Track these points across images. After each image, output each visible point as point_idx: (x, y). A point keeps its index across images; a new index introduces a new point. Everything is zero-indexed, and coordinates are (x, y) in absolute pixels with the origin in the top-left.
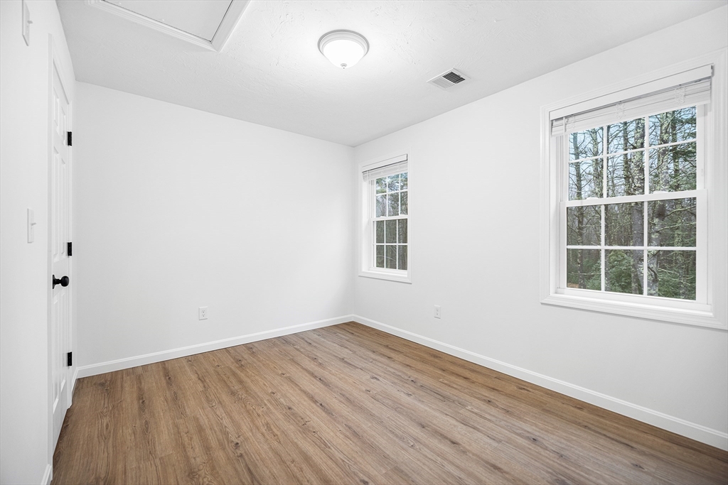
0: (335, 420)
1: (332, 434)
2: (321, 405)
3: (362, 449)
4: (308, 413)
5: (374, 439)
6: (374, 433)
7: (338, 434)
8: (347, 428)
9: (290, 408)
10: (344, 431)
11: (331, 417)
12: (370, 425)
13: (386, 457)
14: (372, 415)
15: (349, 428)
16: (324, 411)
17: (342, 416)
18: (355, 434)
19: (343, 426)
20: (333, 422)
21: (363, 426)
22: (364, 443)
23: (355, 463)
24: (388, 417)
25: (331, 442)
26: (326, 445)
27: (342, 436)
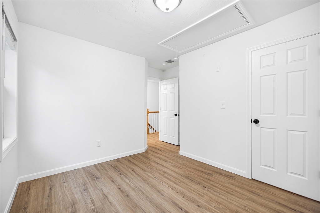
0: (170, 199)
1: (169, 192)
2: (182, 210)
3: (156, 186)
4: (186, 203)
5: (151, 190)
6: (151, 192)
7: (167, 192)
8: (163, 194)
9: (199, 206)
10: (164, 193)
11: (173, 201)
12: (152, 196)
13: (148, 184)
14: (151, 202)
15: (162, 194)
16: (178, 205)
17: (167, 201)
18: (159, 192)
19: (165, 195)
20: (171, 198)
21: (156, 196)
22: (155, 188)
23: (158, 182)
24: (142, 200)
25: (169, 188)
26: (170, 187)
27: (165, 191)
